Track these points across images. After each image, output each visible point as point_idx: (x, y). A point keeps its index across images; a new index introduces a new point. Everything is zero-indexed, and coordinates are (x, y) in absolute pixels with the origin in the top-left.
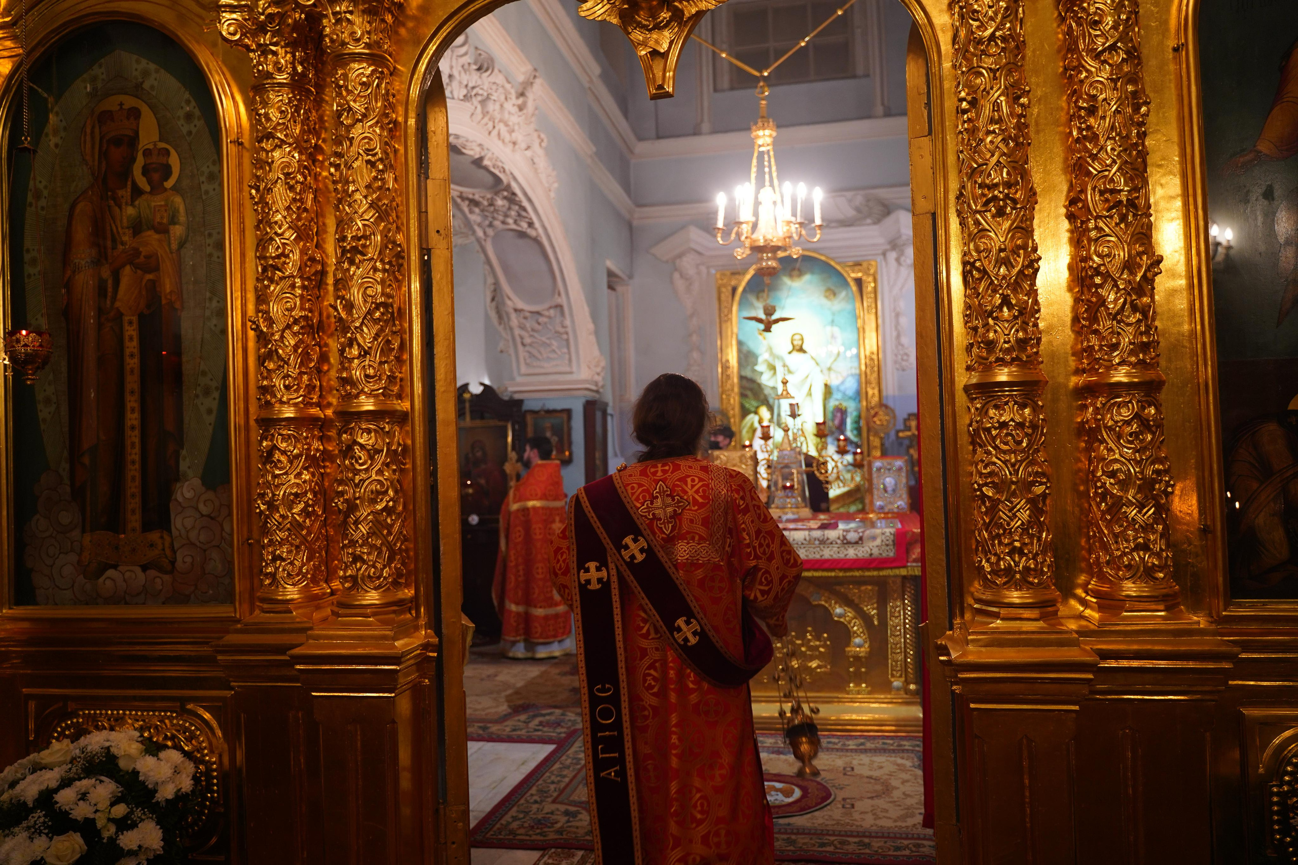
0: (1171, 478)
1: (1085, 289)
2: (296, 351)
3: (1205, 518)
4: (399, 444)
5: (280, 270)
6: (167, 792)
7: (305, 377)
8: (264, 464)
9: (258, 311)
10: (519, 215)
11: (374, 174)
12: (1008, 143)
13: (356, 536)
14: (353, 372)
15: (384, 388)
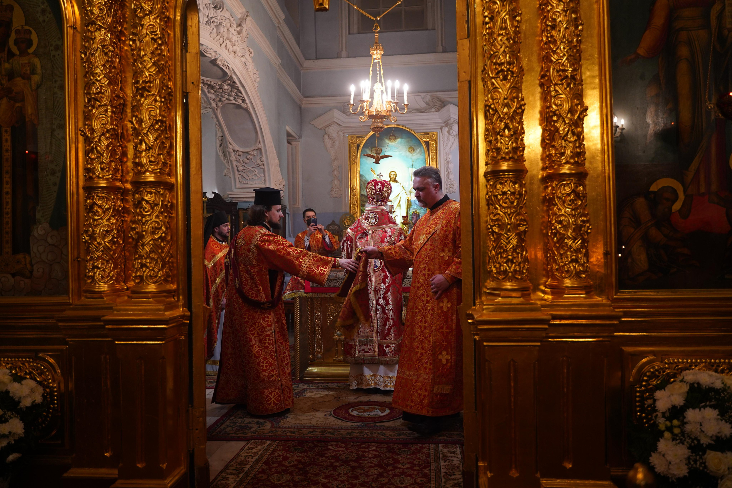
0: (590, 225)
1: (548, 123)
2: (108, 148)
3: (607, 248)
4: (169, 202)
5: (99, 101)
6: (27, 403)
7: (113, 164)
8: (88, 213)
9: (85, 124)
10: (237, 95)
11: (156, 46)
12: (510, 41)
13: (143, 253)
14: (142, 159)
15: (160, 169)
